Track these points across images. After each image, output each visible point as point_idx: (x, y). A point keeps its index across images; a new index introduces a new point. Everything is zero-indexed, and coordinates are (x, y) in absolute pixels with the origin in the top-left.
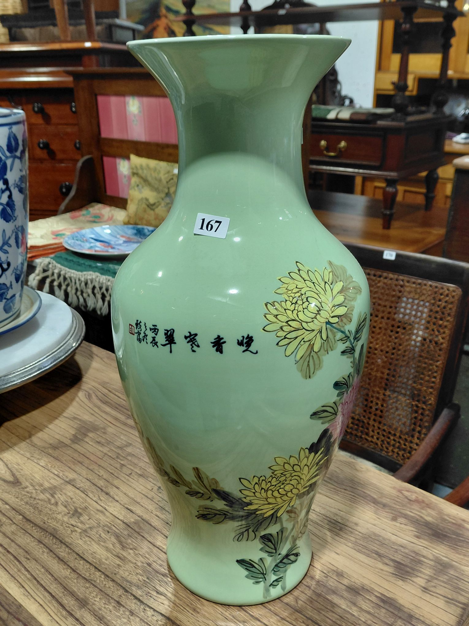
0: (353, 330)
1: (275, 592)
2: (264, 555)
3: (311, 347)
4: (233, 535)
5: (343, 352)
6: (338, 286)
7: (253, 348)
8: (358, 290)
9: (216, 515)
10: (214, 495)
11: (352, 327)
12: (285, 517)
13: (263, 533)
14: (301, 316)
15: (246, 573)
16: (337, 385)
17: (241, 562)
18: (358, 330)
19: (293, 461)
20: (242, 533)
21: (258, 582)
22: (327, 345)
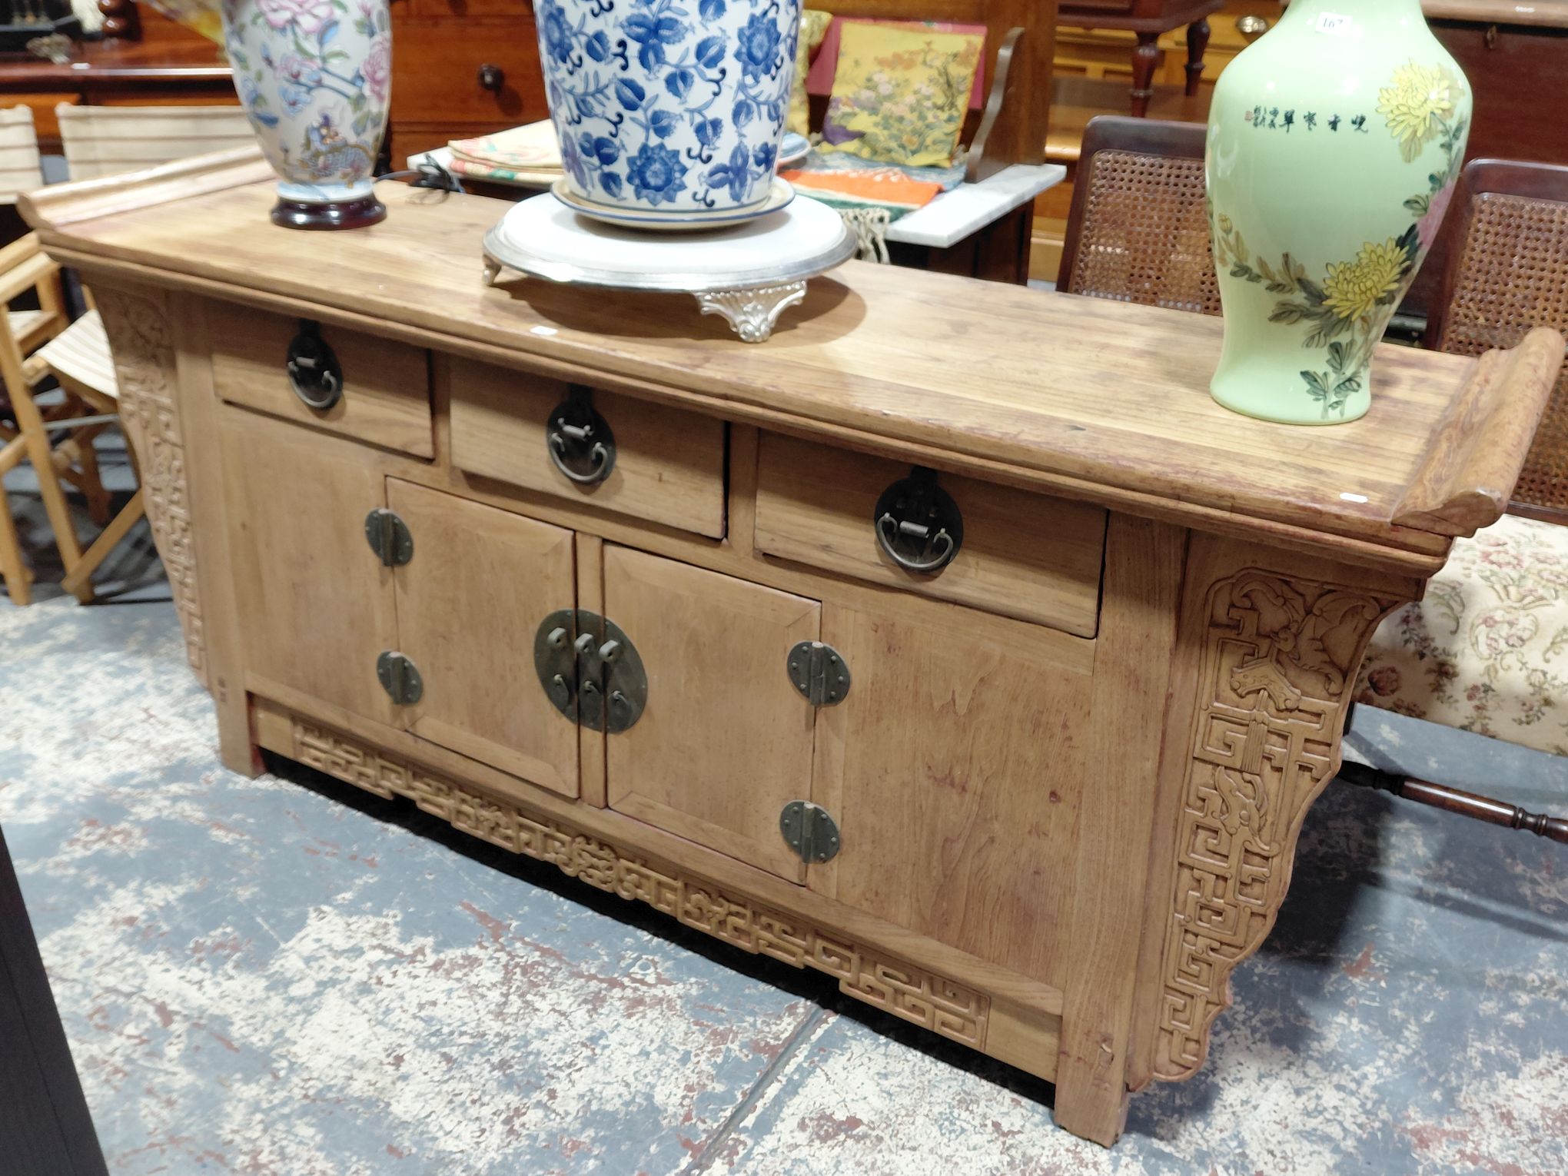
0: (1454, 126)
1: (1334, 415)
2: (1329, 369)
3: (1415, 132)
4: (1304, 338)
5: (1442, 146)
6: (1445, 83)
7: (1364, 126)
8: (1463, 92)
9: (1292, 312)
10: (1297, 286)
11: (1453, 123)
12: (1358, 324)
13: (1333, 340)
14: (1410, 103)
15: (1308, 387)
16: (1432, 178)
17: (1305, 374)
18: (1459, 129)
19: (1380, 251)
20: (1313, 337)
21: (1317, 400)
22: (1429, 134)
